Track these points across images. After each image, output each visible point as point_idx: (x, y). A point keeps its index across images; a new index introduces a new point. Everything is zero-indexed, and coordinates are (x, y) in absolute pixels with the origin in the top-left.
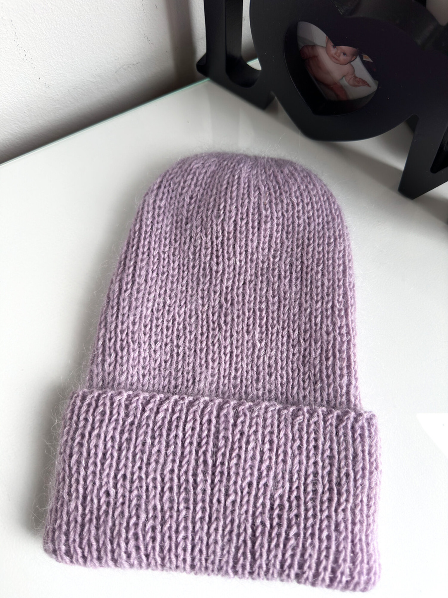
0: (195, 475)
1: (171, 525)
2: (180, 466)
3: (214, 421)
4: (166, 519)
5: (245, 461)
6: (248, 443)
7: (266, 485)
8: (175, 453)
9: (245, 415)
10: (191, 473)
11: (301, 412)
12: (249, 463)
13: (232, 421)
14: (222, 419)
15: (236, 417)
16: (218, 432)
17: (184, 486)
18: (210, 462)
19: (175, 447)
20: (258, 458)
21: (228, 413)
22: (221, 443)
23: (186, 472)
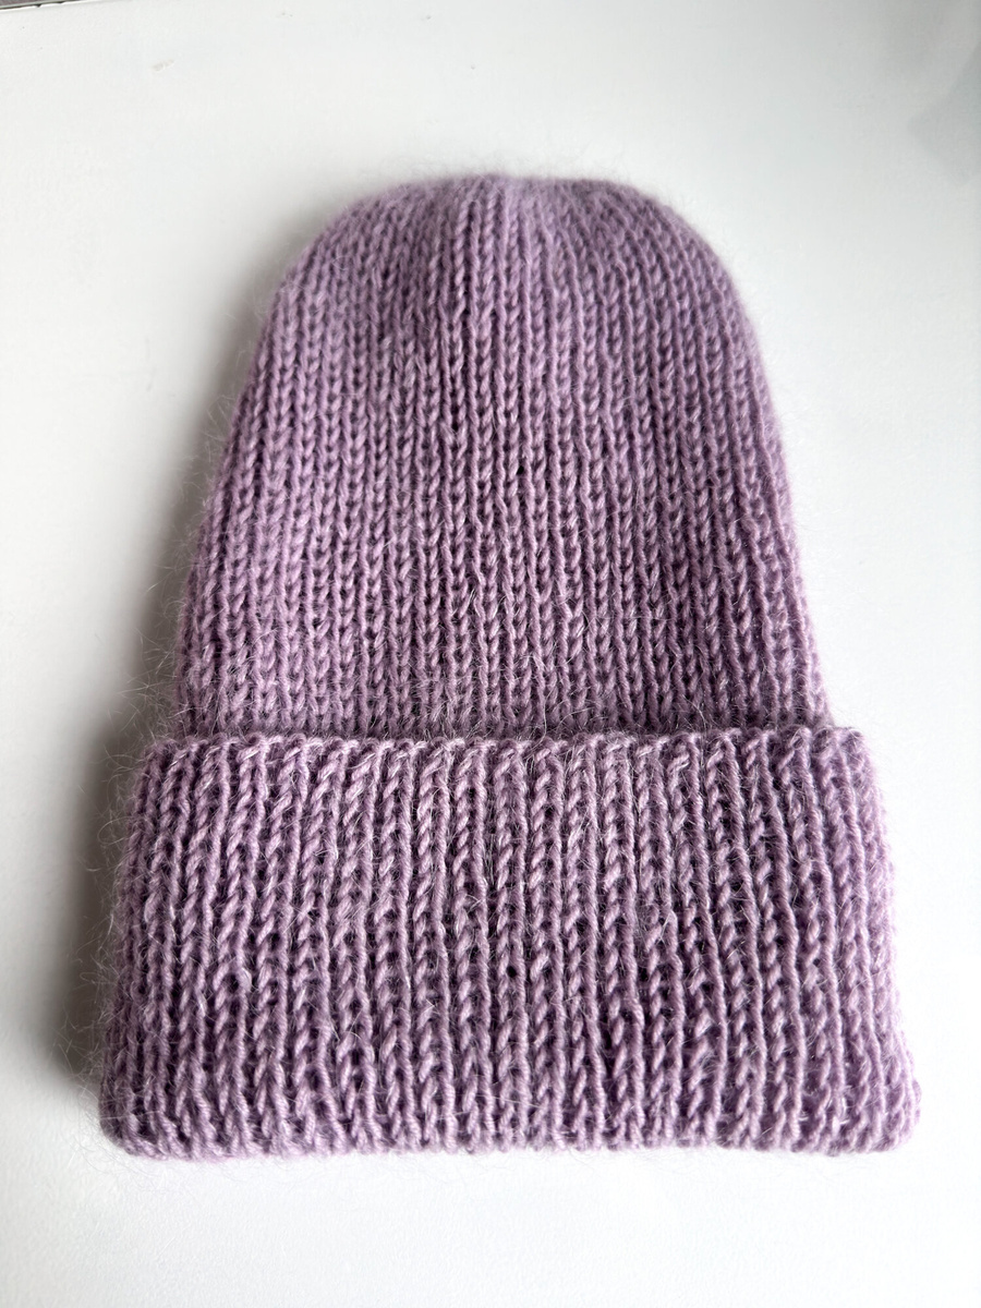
0: (449, 919)
1: (398, 1042)
2: (413, 900)
3: (482, 792)
4: (386, 1029)
5: (564, 873)
6: (565, 830)
7: (620, 923)
8: (397, 874)
9: (553, 770)
10: (439, 913)
11: (683, 747)
12: (574, 877)
13: (524, 788)
14: (501, 785)
15: (533, 777)
16: (492, 815)
17: (424, 948)
18: (483, 884)
19: (397, 860)
20: (594, 861)
21: (513, 769)
22: (504, 839)
23: (428, 915)
